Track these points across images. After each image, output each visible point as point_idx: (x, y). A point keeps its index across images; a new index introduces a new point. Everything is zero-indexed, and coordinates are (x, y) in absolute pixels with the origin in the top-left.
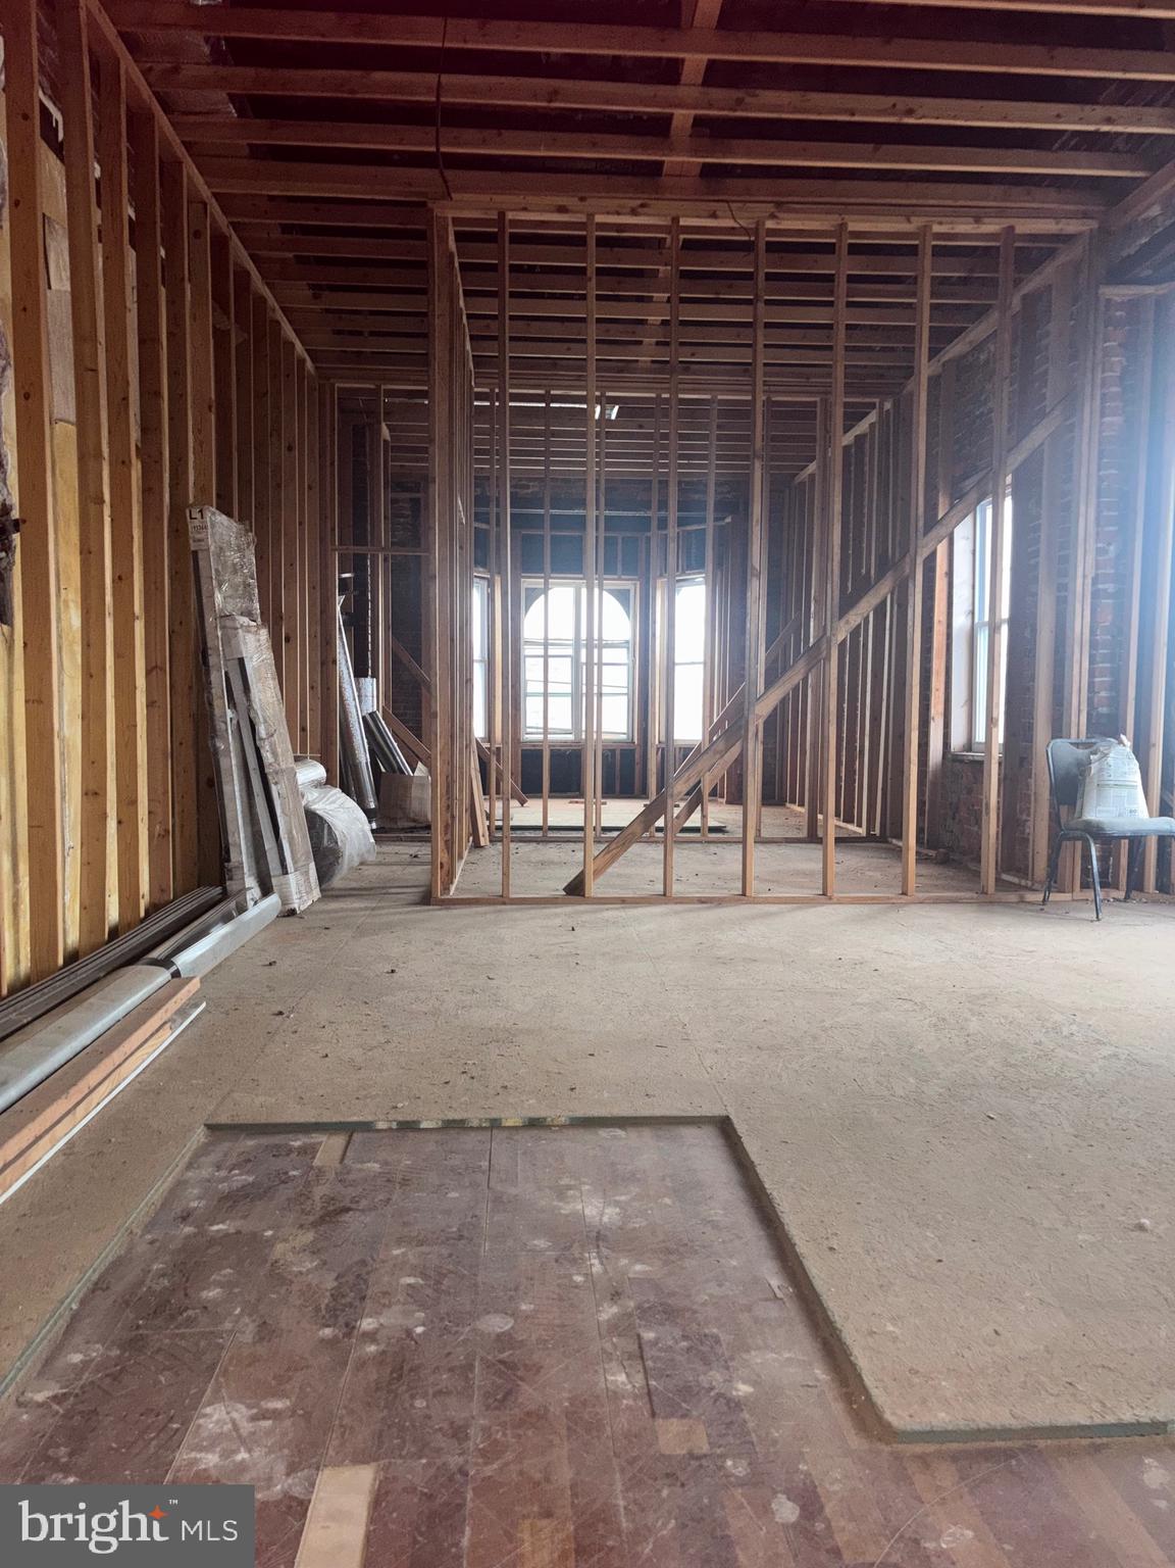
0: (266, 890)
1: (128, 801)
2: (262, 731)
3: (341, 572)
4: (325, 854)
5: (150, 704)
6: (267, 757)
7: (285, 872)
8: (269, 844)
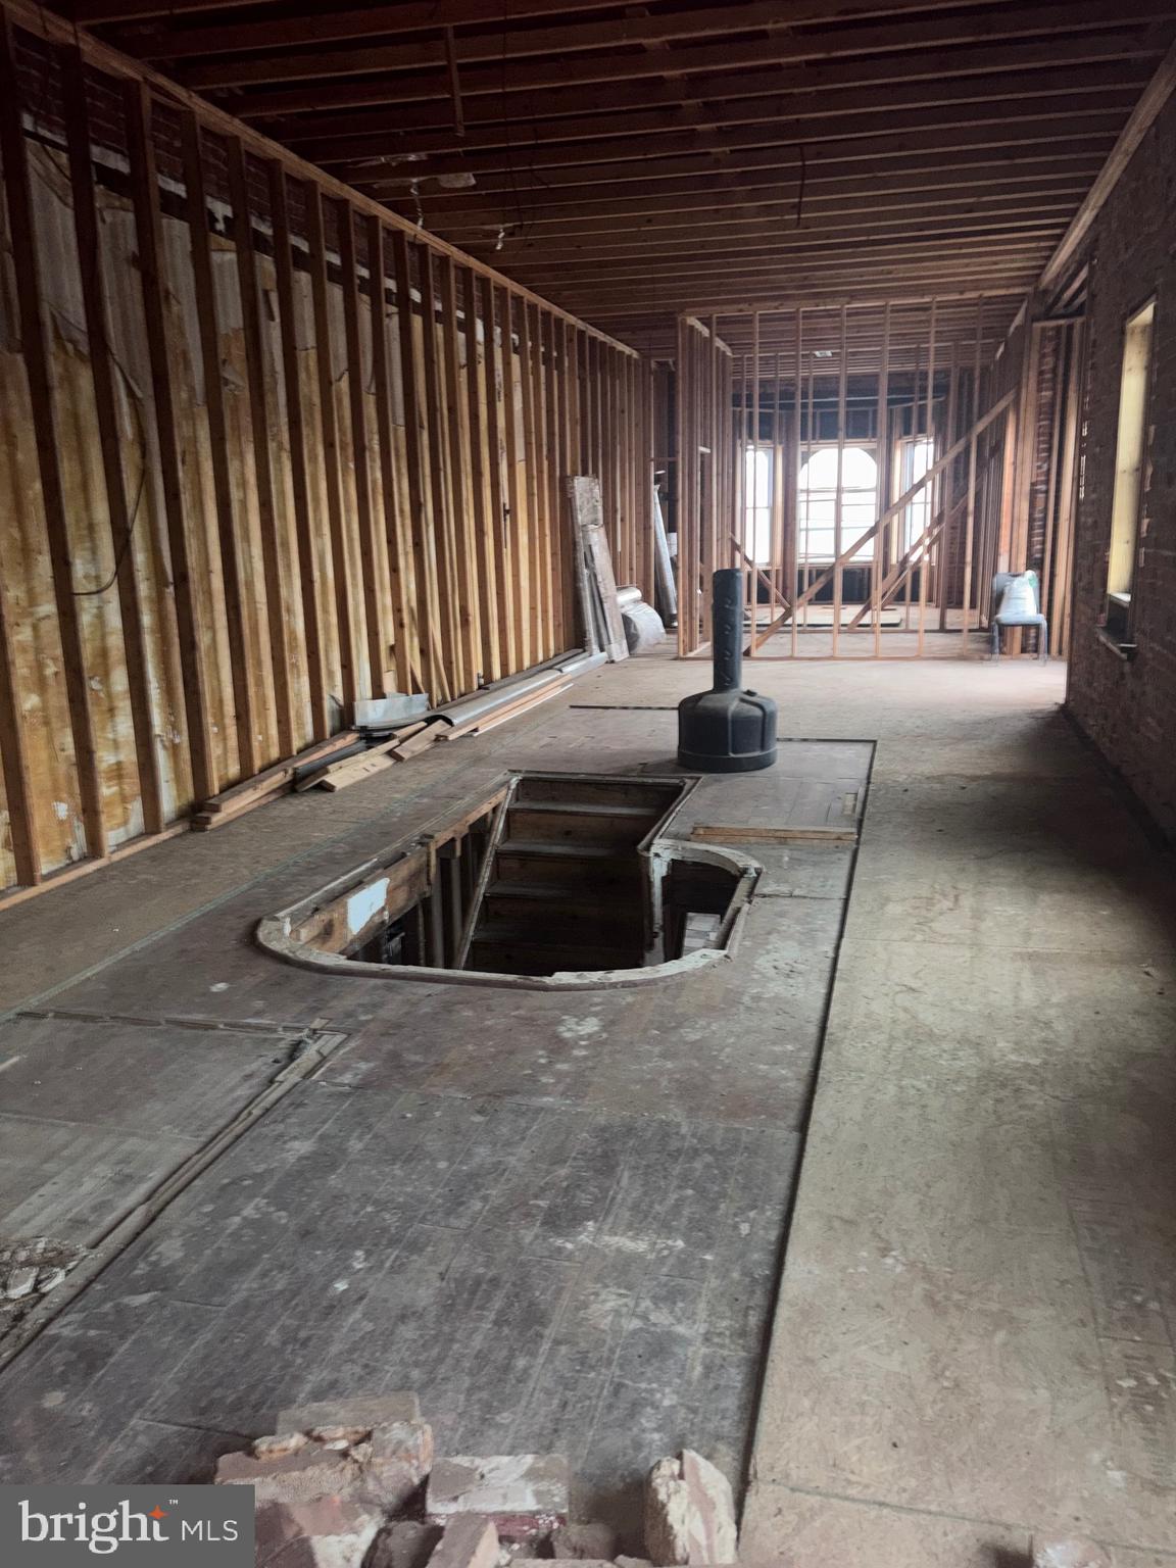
0: (602, 650)
1: (545, 611)
2: (600, 578)
3: (657, 469)
4: (632, 639)
5: (553, 569)
6: (602, 590)
7: (610, 643)
8: (603, 631)
